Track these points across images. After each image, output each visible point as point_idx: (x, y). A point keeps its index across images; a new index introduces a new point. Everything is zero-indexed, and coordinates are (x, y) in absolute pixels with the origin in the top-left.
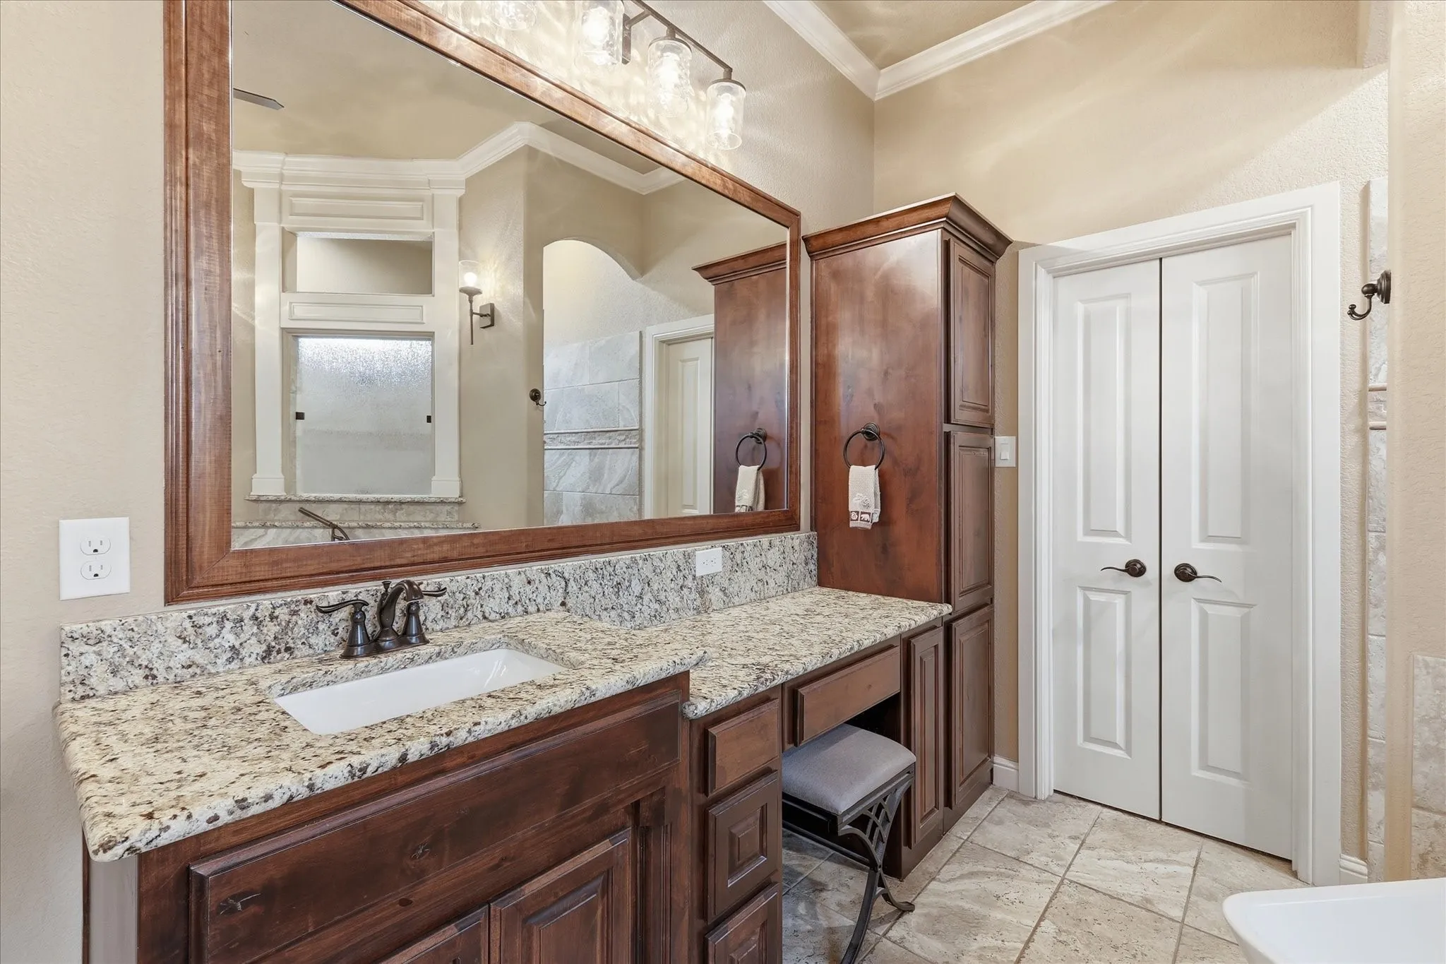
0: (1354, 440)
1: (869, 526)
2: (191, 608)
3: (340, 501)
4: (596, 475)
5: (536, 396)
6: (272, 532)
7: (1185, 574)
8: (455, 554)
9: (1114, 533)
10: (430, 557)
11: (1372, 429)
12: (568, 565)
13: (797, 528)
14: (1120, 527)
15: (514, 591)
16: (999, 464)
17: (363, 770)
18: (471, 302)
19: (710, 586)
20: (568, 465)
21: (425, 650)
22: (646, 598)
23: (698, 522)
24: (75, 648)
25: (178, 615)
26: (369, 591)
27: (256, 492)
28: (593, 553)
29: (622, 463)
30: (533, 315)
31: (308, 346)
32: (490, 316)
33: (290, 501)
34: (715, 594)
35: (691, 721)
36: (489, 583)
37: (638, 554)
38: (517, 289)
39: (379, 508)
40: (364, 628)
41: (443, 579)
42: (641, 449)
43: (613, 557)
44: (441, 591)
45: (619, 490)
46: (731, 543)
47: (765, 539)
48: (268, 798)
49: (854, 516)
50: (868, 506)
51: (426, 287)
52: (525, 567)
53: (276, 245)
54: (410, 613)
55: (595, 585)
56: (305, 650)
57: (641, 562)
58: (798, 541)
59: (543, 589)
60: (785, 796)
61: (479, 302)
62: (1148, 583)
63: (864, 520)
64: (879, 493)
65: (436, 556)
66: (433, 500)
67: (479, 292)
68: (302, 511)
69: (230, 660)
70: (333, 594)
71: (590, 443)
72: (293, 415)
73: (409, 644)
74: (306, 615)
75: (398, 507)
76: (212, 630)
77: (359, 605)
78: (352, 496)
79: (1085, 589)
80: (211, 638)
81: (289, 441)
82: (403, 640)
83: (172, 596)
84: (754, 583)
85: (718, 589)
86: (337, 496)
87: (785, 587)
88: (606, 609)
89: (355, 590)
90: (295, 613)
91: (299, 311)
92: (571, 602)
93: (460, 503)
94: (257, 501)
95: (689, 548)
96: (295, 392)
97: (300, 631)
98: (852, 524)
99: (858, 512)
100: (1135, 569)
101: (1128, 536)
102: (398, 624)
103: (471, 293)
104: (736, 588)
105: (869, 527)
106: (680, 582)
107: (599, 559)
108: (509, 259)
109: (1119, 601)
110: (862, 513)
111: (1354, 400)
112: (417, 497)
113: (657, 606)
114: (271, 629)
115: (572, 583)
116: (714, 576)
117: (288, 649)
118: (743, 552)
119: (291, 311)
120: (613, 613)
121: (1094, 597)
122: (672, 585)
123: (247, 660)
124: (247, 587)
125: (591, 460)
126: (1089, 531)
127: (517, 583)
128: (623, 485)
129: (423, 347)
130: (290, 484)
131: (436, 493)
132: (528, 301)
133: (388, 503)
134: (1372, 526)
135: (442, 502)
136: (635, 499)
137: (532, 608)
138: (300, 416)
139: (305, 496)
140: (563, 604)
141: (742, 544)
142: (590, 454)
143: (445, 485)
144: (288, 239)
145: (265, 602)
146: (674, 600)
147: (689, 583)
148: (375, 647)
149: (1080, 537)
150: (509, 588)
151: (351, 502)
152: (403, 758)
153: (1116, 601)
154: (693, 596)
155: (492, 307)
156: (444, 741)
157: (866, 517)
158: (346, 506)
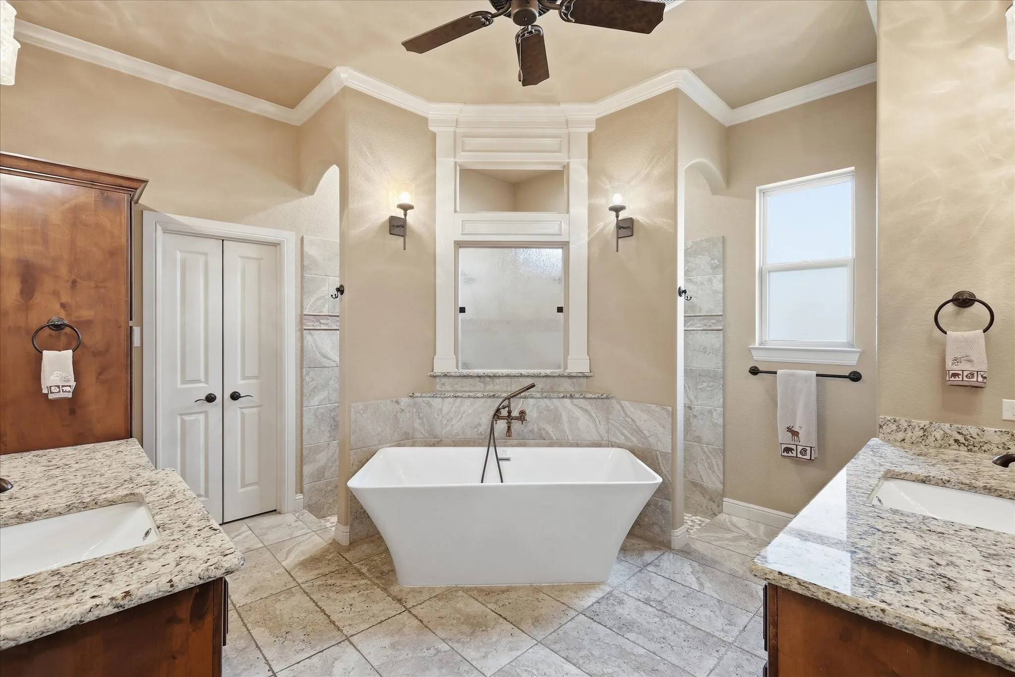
0: (299, 333)
7: (235, 396)
9: (199, 381)
11: (305, 330)
14: (202, 379)
50: (68, 381)
62: (217, 405)
63: (66, 392)
79: (181, 415)
99: (58, 387)
100: (210, 399)
101: (206, 382)
105: (71, 396)
109: (202, 417)
110: (63, 386)
111: (299, 318)
121: (187, 418)
126: (184, 381)
134: (304, 366)
149: (179, 386)
153: (200, 418)
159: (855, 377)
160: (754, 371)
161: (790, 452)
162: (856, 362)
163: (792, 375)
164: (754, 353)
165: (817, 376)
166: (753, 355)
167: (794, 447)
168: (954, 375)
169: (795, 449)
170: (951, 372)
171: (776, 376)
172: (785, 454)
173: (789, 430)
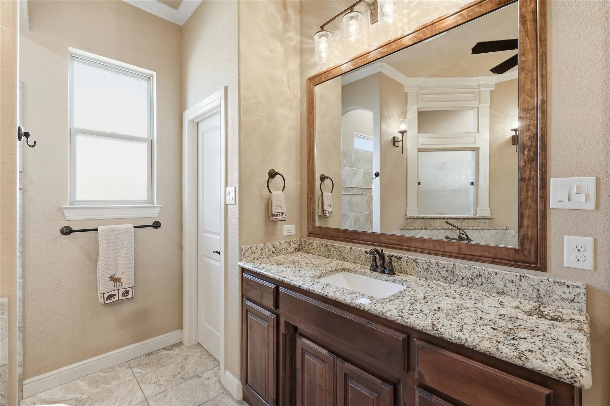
6: (423, 231)
75: (464, 220)
159: (157, 225)
160: (67, 231)
161: (112, 298)
162: (158, 214)
163: (113, 230)
164: (66, 213)
165: (134, 228)
166: (66, 215)
167: (116, 292)
168: (277, 215)
169: (117, 295)
170: (275, 214)
171: (98, 232)
172: (109, 301)
173: (112, 279)
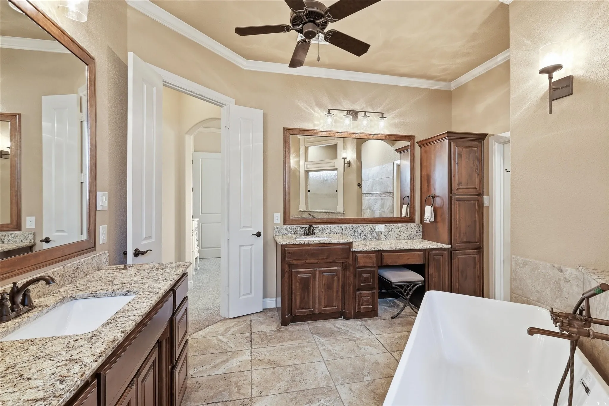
1: (429, 222)
2: (286, 226)
3: (317, 212)
4: (382, 206)
5: (359, 185)
8: (321, 222)
10: (317, 222)
12: (343, 226)
13: (414, 222)
15: (332, 229)
16: (484, 205)
17: (300, 243)
18: (344, 161)
19: (381, 234)
20: (376, 203)
21: (314, 236)
22: (362, 234)
23: (377, 219)
24: (275, 229)
25: (285, 226)
26: (307, 226)
27: (300, 209)
28: (349, 224)
29: (389, 202)
30: (358, 163)
31: (311, 174)
32: (349, 164)
33: (307, 212)
34: (382, 236)
35: (352, 251)
36: (327, 227)
37: (360, 225)
38: (354, 156)
39: (325, 214)
40: (306, 231)
41: (319, 226)
42: (393, 198)
43: (354, 225)
44: (318, 228)
45: (388, 211)
46: (388, 225)
47: (400, 225)
48: (291, 243)
49: (425, 219)
51: (336, 157)
52: (334, 225)
53: (304, 151)
54: (313, 230)
55: (349, 230)
56: (299, 234)
57: (360, 227)
58: (413, 226)
59: (337, 230)
60: (379, 275)
61: (347, 160)
64: (433, 213)
65: (318, 222)
66: (337, 212)
67: (346, 158)
68: (309, 214)
69: (290, 233)
70: (303, 226)
71: (381, 196)
72: (307, 191)
73: (313, 235)
74: (299, 229)
76: (288, 229)
77: (306, 228)
78: (319, 211)
80: (288, 230)
81: (307, 197)
82: (312, 234)
83: (284, 224)
84: (396, 235)
85: (383, 235)
86: (316, 211)
87: (408, 238)
88: (352, 235)
89: (305, 226)
90: (298, 228)
91: (309, 166)
92: (343, 233)
93: (344, 213)
94: (300, 211)
95: (374, 225)
96: (308, 185)
97: (298, 231)
98: (425, 222)
102: (311, 232)
103: (344, 159)
104: (390, 236)
106: (372, 232)
107: (350, 225)
108: (353, 149)
112: (334, 211)
113: (365, 237)
114: (295, 230)
115: (344, 229)
116: (382, 232)
117: (297, 233)
118: (392, 227)
119: (307, 167)
120: (353, 237)
122: (369, 233)
123: (292, 234)
124: (293, 224)
125: (381, 202)
127: (332, 228)
128: (388, 210)
129: (335, 172)
130: (307, 208)
131: (337, 211)
132: (357, 160)
133: (327, 213)
135: (339, 213)
136: (392, 214)
137: (335, 233)
138: (309, 191)
139: (310, 210)
140: (342, 233)
141: (392, 225)
142: (381, 200)
143: (340, 209)
144: (306, 149)
145: (294, 226)
146: (370, 236)
147: (374, 232)
148: (308, 235)
150: (331, 228)
151: (319, 212)
152: (305, 243)
154: (375, 236)
155: (350, 161)
156: (309, 242)
157: (428, 220)
158: (318, 213)
